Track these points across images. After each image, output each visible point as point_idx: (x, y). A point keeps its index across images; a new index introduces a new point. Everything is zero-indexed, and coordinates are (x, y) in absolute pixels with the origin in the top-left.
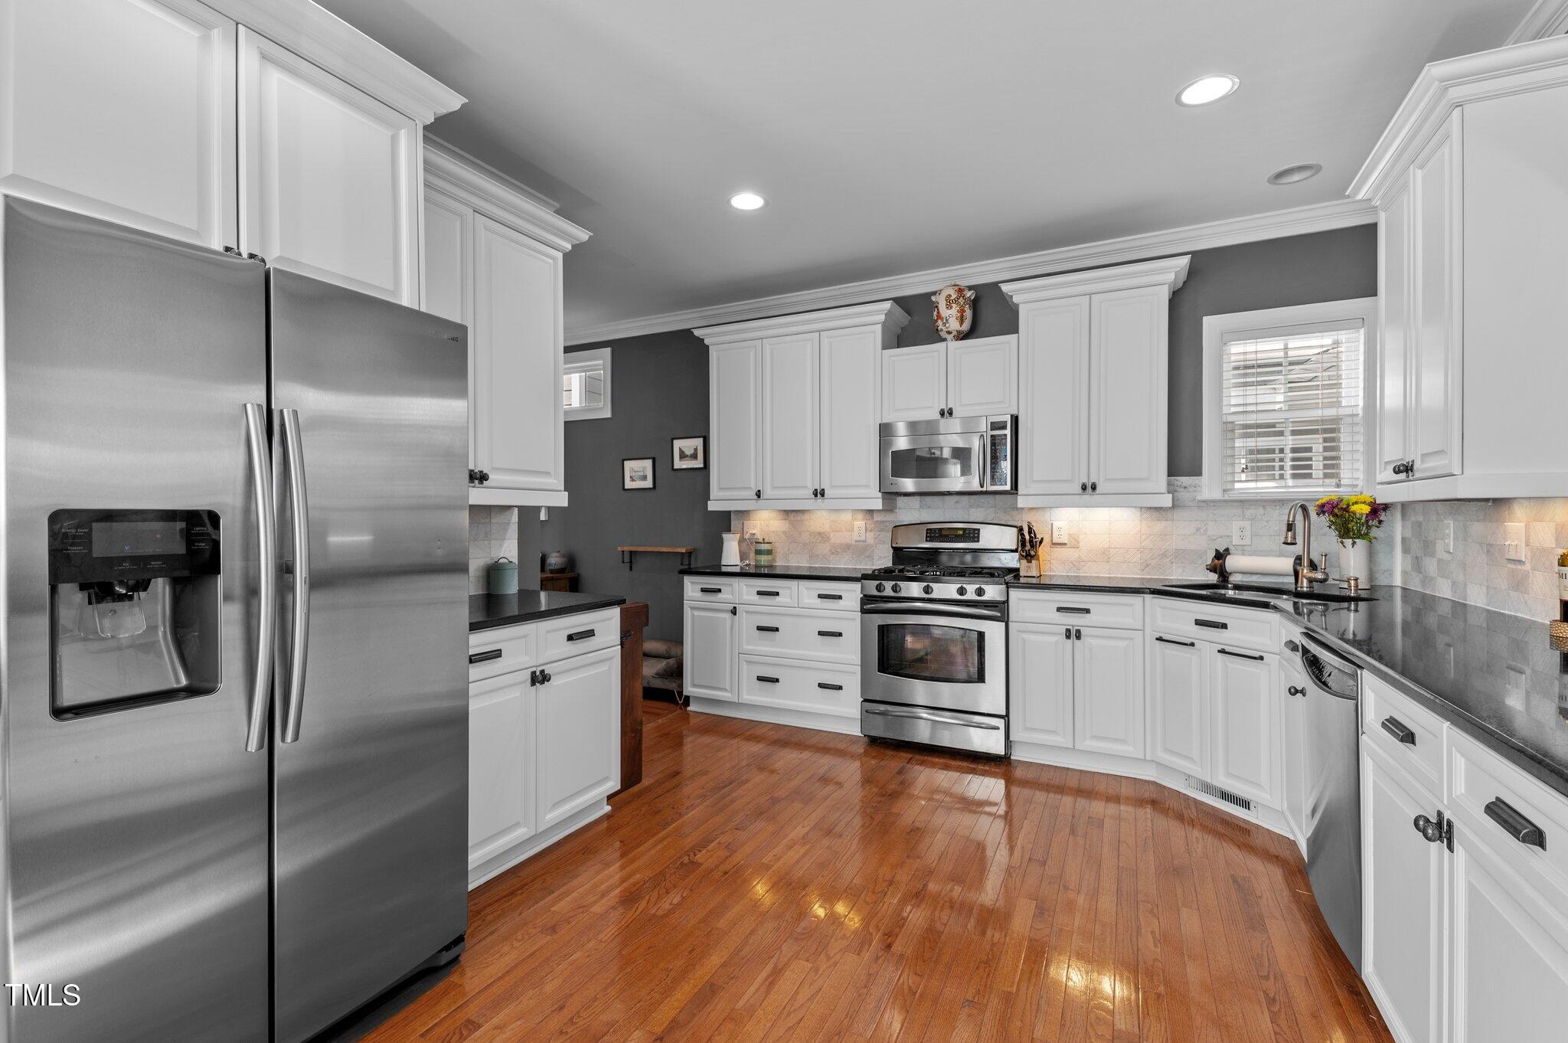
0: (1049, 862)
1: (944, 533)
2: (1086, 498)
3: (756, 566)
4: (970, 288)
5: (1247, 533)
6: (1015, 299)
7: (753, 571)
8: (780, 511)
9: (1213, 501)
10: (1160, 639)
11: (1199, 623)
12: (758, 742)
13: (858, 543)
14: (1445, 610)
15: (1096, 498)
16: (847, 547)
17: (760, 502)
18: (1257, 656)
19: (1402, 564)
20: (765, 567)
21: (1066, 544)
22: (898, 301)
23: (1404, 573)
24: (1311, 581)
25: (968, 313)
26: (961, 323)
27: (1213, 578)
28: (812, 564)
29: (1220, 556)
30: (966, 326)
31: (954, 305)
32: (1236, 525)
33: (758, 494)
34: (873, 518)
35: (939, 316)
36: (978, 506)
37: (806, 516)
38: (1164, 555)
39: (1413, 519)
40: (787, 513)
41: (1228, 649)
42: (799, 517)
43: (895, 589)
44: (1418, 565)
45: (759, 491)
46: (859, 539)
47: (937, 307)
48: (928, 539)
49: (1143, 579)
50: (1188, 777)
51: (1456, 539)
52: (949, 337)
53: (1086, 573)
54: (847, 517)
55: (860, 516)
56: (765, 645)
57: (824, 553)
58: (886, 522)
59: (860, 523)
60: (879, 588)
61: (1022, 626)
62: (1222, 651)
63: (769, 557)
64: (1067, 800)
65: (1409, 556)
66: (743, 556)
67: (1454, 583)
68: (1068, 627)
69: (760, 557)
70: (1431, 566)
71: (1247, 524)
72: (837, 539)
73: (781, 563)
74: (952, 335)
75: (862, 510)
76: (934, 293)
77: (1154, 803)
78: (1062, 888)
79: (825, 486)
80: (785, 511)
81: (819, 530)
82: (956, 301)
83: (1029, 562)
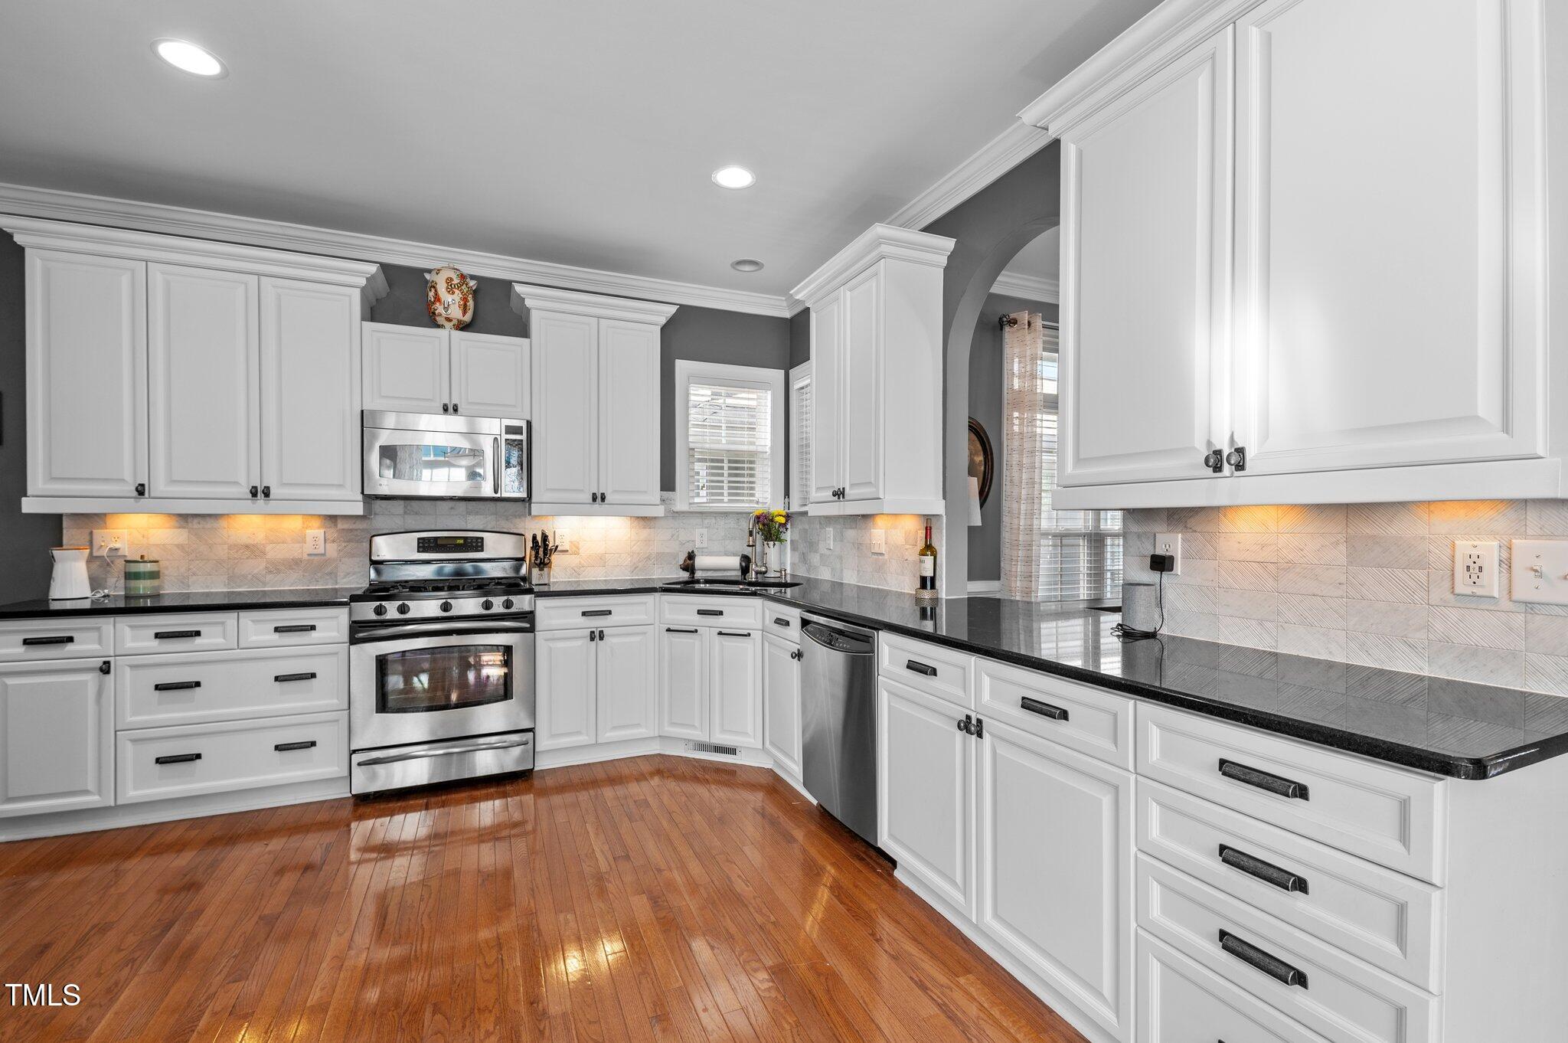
0: (630, 854)
1: (439, 542)
2: (596, 506)
3: (127, 597)
4: (473, 277)
5: (705, 538)
6: (528, 303)
7: (121, 604)
8: (169, 515)
9: (683, 512)
10: (669, 630)
11: (700, 612)
12: (180, 851)
13: (312, 558)
14: (826, 588)
15: (604, 507)
16: (295, 563)
17: (143, 501)
18: (746, 633)
19: (791, 557)
20: (145, 597)
21: (567, 551)
22: (385, 267)
23: (793, 564)
24: (757, 573)
25: (471, 303)
26: (464, 313)
27: (685, 576)
28: (233, 587)
29: (691, 556)
30: (468, 318)
31: (457, 291)
32: (698, 531)
33: (141, 490)
34: (336, 526)
35: (437, 299)
36: (477, 513)
37: (223, 523)
38: (648, 558)
39: (800, 527)
40: (184, 518)
41: (724, 631)
42: (210, 524)
43: (403, 609)
44: (804, 559)
45: (143, 485)
46: (316, 552)
47: (434, 287)
48: (421, 550)
49: (632, 579)
50: (687, 741)
51: (835, 540)
52: (448, 325)
53: (586, 577)
54: (294, 524)
55: (316, 523)
56: (177, 711)
57: (255, 571)
58: (356, 530)
59: (316, 532)
60: (379, 611)
61: (549, 635)
62: (720, 633)
63: (155, 583)
64: (608, 792)
65: (797, 553)
66: (95, 583)
67: (832, 569)
68: (593, 630)
69: (133, 583)
70: (815, 559)
71: (705, 531)
72: (275, 553)
73: (171, 589)
74: (452, 324)
75: (319, 516)
76: (429, 271)
77: (659, 772)
78: (656, 872)
79: (271, 481)
80: (180, 515)
81: (245, 540)
82: (459, 287)
83: (541, 569)
